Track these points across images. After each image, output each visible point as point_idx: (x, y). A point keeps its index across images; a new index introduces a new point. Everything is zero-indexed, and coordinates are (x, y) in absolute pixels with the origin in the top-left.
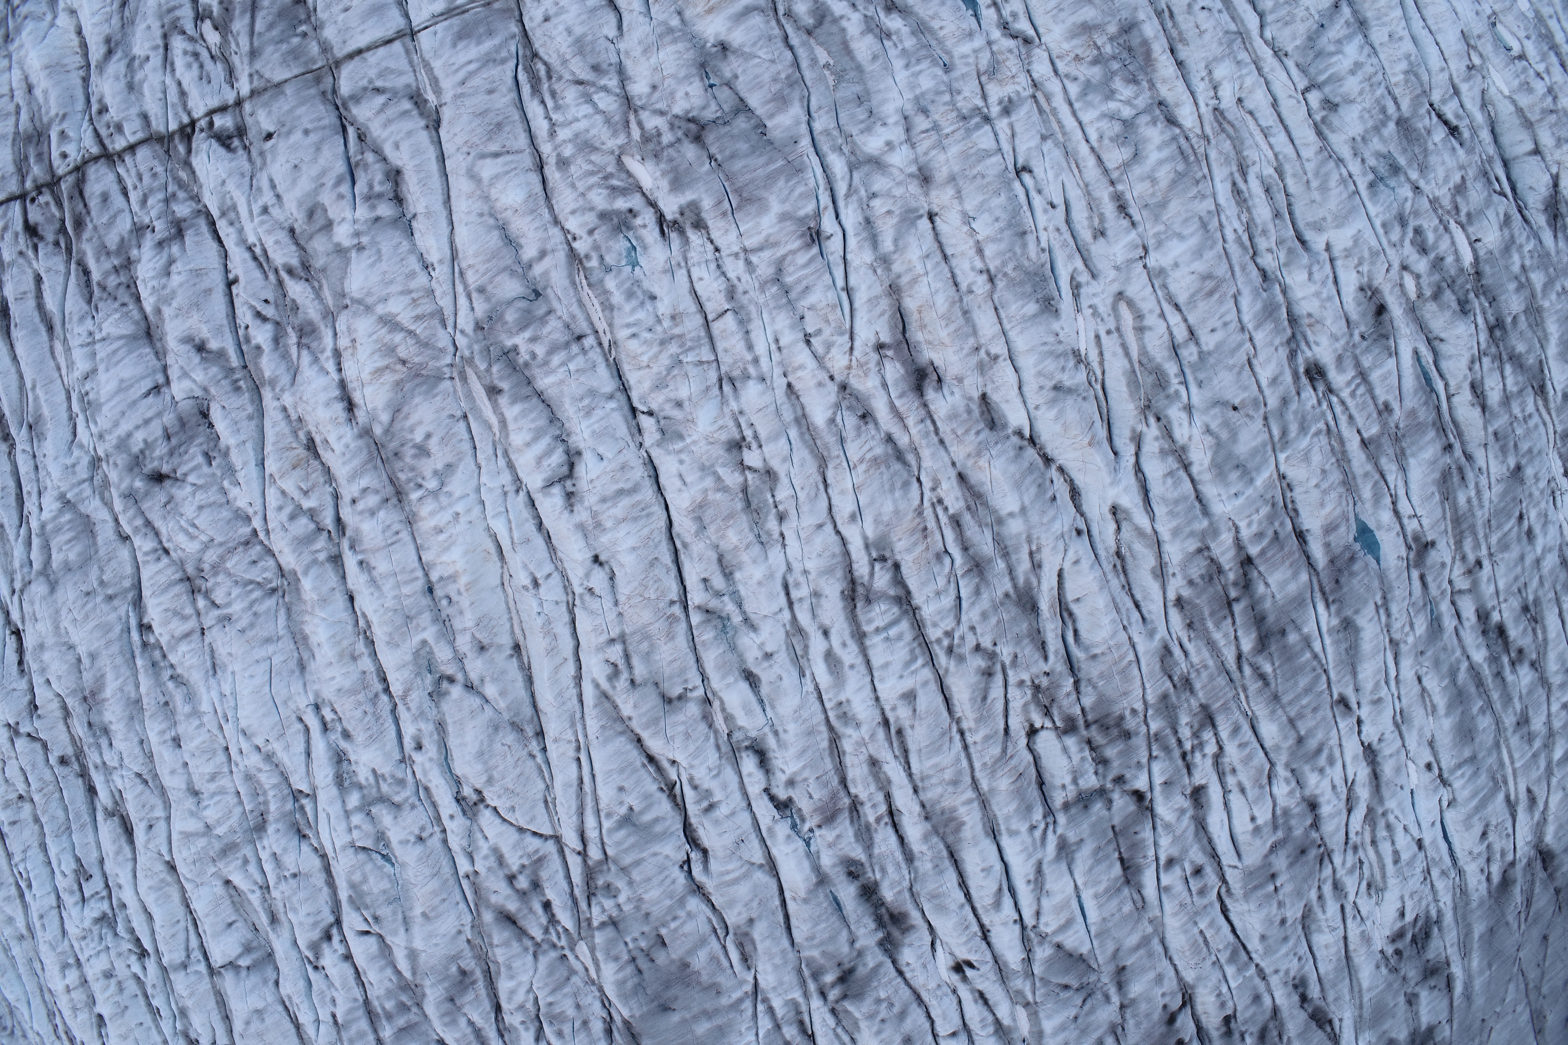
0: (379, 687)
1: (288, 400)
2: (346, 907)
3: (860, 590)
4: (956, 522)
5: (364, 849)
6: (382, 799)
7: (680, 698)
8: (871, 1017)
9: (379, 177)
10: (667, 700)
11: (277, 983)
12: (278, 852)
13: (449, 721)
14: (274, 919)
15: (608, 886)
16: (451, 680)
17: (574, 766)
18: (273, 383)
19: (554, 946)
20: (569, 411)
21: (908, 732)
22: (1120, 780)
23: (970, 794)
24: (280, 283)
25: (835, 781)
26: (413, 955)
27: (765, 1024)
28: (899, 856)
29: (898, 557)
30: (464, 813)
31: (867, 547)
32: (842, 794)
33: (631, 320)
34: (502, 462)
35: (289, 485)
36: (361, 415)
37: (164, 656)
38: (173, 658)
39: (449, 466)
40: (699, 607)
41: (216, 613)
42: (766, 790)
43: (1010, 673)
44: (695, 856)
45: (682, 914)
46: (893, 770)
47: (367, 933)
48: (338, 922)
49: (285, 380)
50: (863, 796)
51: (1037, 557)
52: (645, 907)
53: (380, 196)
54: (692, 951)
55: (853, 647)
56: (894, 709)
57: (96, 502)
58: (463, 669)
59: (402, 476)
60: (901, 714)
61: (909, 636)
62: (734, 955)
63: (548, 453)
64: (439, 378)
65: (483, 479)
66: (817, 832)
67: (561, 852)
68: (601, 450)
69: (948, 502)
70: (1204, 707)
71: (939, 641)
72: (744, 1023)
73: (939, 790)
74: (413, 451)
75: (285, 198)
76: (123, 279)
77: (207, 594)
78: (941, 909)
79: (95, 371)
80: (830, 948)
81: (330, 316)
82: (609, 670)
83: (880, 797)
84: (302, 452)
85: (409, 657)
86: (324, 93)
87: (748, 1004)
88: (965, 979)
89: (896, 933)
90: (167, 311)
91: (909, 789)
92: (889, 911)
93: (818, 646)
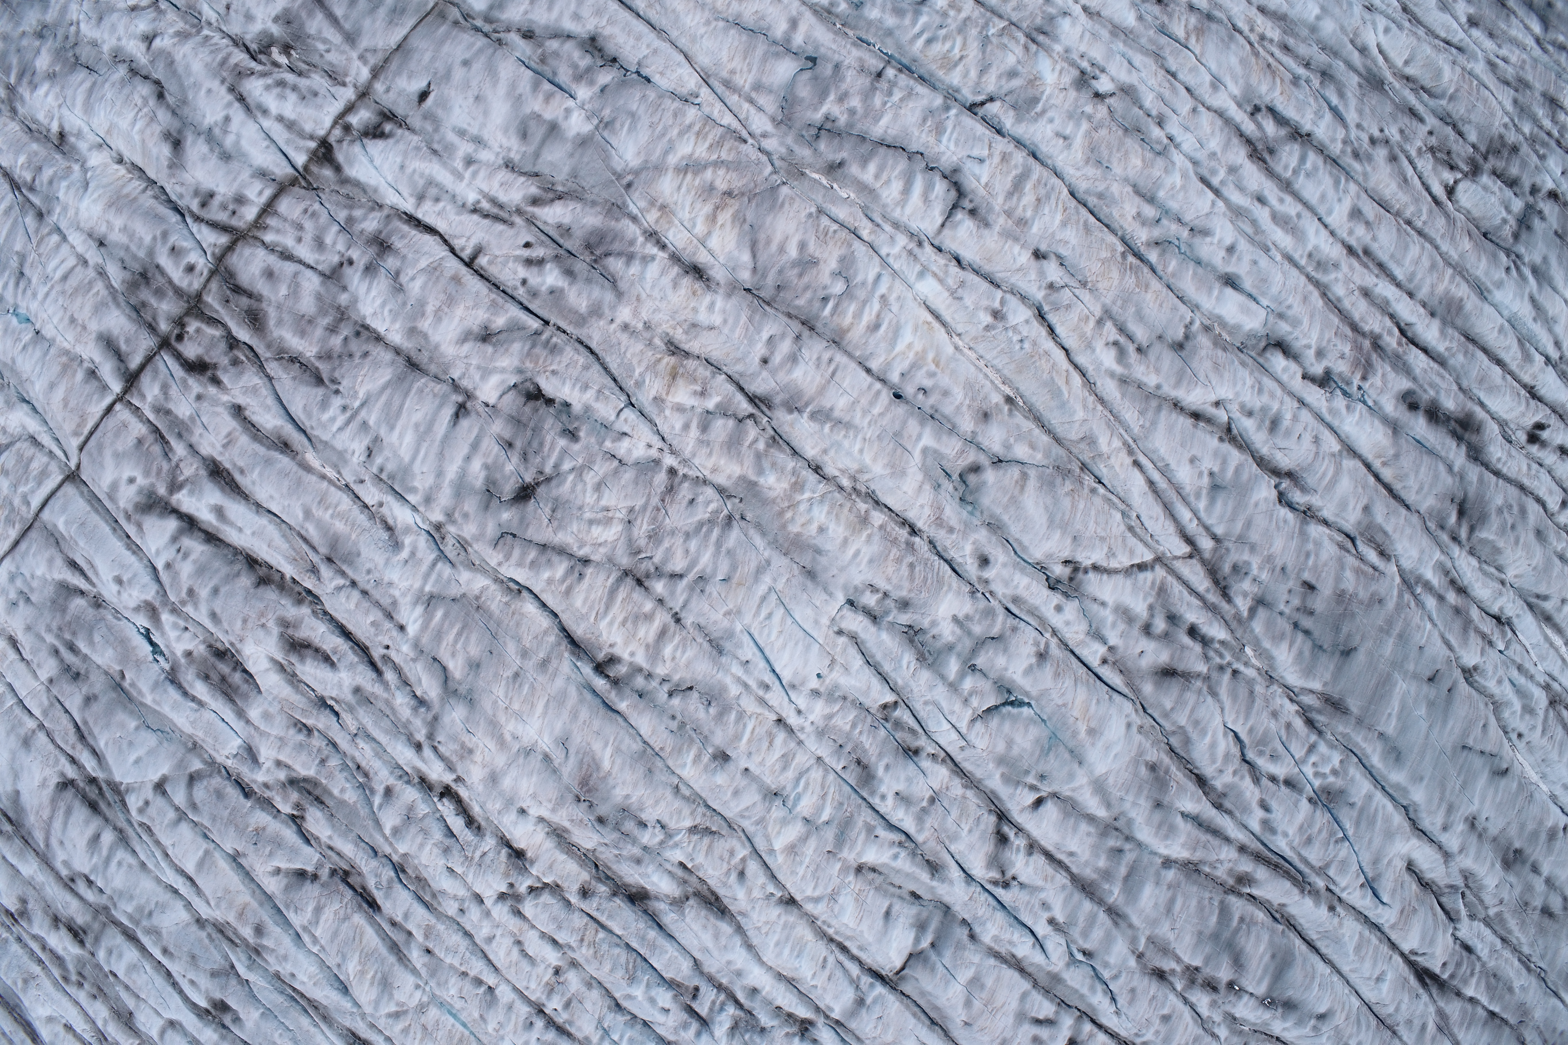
0: (904, 533)
1: (624, 314)
2: (1003, 791)
3: (1260, 147)
4: (1286, 48)
5: (989, 710)
6: (981, 643)
7: (1187, 337)
8: (1502, 531)
9: (576, 54)
10: (1179, 347)
11: (972, 937)
12: (901, 787)
13: (998, 511)
14: (934, 868)
15: (1235, 568)
16: (976, 469)
17: (1136, 472)
18: (596, 311)
19: (1221, 668)
20: (920, 139)
21: (1375, 247)
22: (1534, 190)
23: (1450, 271)
24: (531, 221)
25: (1349, 332)
26: (1099, 787)
27: (1431, 602)
28: (1435, 366)
29: (1267, 99)
30: (1066, 595)
31: (1239, 105)
32: (1360, 339)
33: (917, 28)
34: (887, 228)
35: (683, 395)
36: (718, 273)
37: (649, 676)
38: (661, 670)
39: (842, 260)
40: (1148, 244)
41: (685, 581)
42: (1305, 377)
43: (1408, 147)
44: (1285, 484)
45: (1310, 546)
46: (1385, 289)
47: (1039, 802)
48: (1002, 816)
49: (609, 296)
50: (1377, 329)
51: (1359, 42)
52: (1279, 563)
53: (589, 70)
54: (1338, 579)
55: (1288, 199)
56: (1351, 232)
57: (465, 576)
58: (980, 448)
59: (801, 302)
60: (1360, 235)
61: (1320, 161)
62: (1372, 556)
63: (929, 187)
64: (774, 189)
65: (883, 252)
66: (1366, 386)
67: (1171, 571)
68: (976, 153)
69: (1269, 34)
70: (1544, 95)
71: (1343, 152)
72: (1415, 616)
73: (1428, 281)
74: (796, 271)
75: (486, 136)
76: (346, 331)
77: (659, 572)
78: (1492, 389)
79: (377, 440)
80: (1439, 488)
81: (616, 209)
82: (1113, 352)
83: (1388, 323)
84: (669, 361)
85: (920, 477)
86: (456, 23)
87: (1407, 596)
88: (1543, 444)
89: (1474, 438)
90: (425, 325)
91: (1405, 297)
92: (1457, 421)
93: (1262, 215)
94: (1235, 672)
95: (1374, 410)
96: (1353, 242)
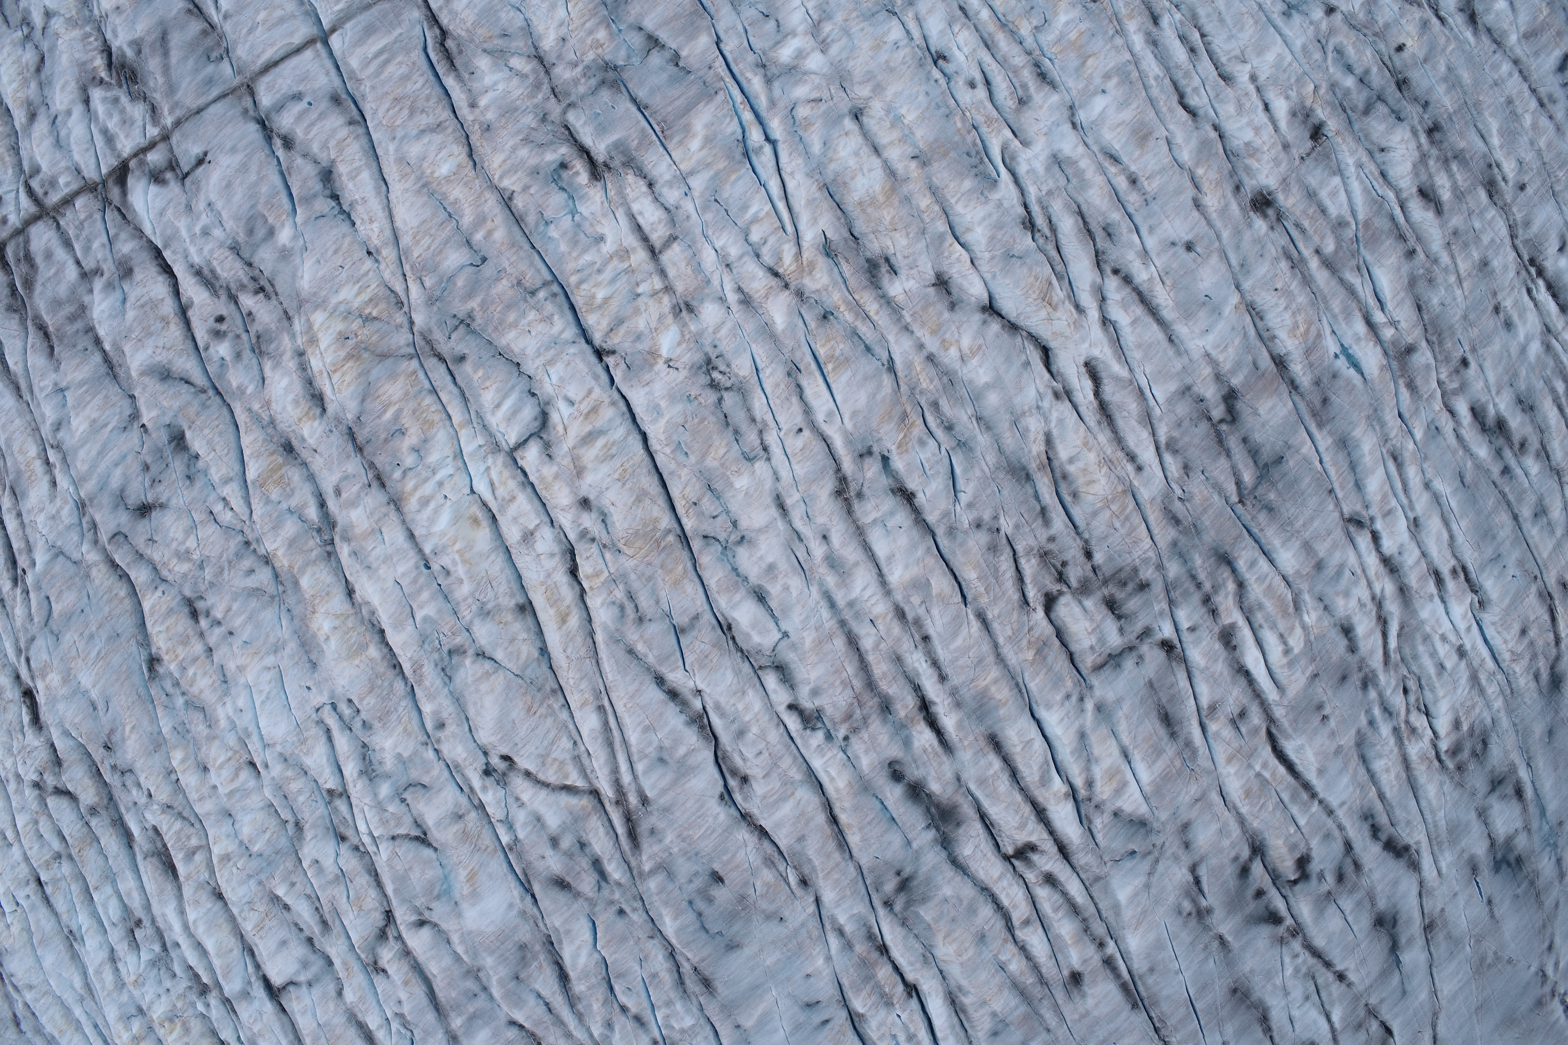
0: (392, 671)
2: (395, 902)
3: (850, 488)
5: (402, 837)
6: (413, 785)
7: (691, 625)
8: (940, 918)
9: (312, 178)
10: (680, 631)
11: (340, 993)
12: (319, 856)
13: (466, 694)
14: (326, 927)
15: (652, 832)
16: (462, 651)
18: (240, 393)
19: (609, 902)
20: (534, 363)
21: (926, 621)
23: (998, 671)
24: (233, 298)
25: (860, 685)
26: (468, 938)
27: (836, 944)
28: (940, 750)
29: (884, 447)
30: (496, 783)
31: (851, 443)
32: (869, 694)
34: (476, 426)
36: (333, 407)
37: (176, 684)
38: (184, 684)
39: (424, 440)
40: (697, 534)
41: (221, 629)
42: (791, 706)
43: (1016, 543)
46: (917, 661)
47: (420, 924)
48: (390, 918)
50: (892, 693)
51: (1020, 424)
52: (694, 846)
53: (315, 195)
55: (855, 545)
56: (906, 599)
57: (87, 547)
58: (471, 637)
60: (915, 603)
61: (909, 523)
62: (792, 877)
63: (520, 408)
66: (853, 738)
67: (600, 805)
68: (571, 395)
69: (924, 384)
70: (1217, 548)
71: (939, 521)
73: (968, 673)
75: (224, 216)
76: (80, 325)
77: (208, 614)
78: (994, 794)
79: (66, 418)
80: (887, 856)
82: (616, 610)
83: (909, 693)
84: (280, 455)
85: (415, 638)
86: (245, 111)
87: (814, 925)
88: (1030, 864)
89: (950, 830)
90: (126, 346)
91: (935, 678)
92: (938, 806)
93: (818, 550)
94: (621, 912)
95: (851, 762)
96: (907, 609)
